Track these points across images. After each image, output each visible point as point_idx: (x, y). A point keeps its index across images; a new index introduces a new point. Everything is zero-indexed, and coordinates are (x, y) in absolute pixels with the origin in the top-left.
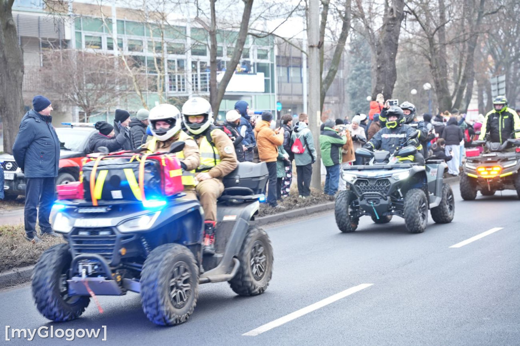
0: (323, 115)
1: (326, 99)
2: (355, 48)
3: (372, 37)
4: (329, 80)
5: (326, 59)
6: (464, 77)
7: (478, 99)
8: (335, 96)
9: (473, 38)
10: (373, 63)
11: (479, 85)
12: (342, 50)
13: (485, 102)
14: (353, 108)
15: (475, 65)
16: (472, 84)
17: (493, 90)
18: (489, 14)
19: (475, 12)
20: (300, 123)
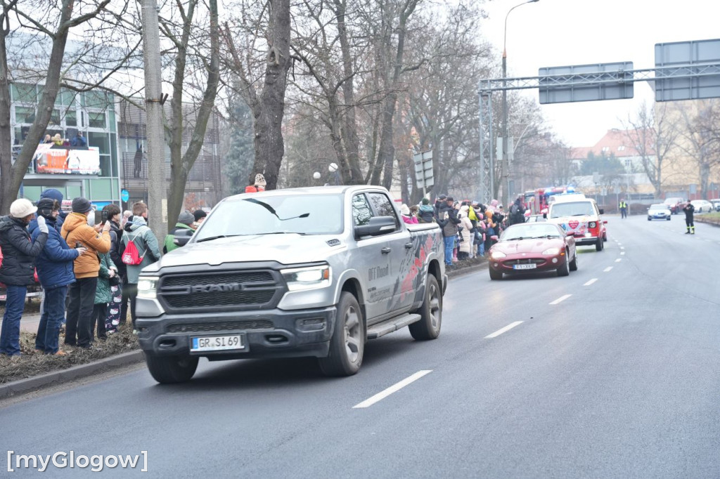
3: (253, 97)
4: (192, 155)
5: (186, 127)
6: (381, 155)
7: (401, 185)
11: (400, 167)
13: (410, 189)
15: (395, 140)
16: (392, 164)
17: (418, 172)
18: (409, 70)
19: (390, 66)
20: (135, 217)
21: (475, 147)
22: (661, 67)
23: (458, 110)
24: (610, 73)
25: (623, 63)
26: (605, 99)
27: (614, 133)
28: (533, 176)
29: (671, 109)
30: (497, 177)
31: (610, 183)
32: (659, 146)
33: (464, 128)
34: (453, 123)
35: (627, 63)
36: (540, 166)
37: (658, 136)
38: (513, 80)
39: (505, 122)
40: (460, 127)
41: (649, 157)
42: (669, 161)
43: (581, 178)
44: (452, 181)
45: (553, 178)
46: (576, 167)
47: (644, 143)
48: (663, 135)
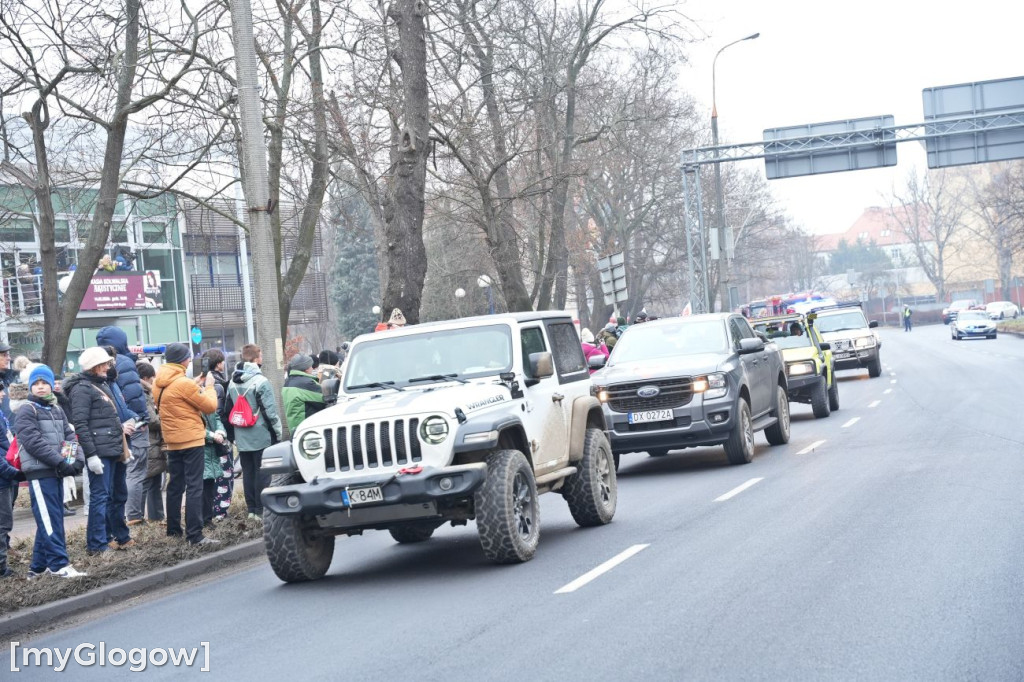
0: (287, 348)
1: (293, 315)
2: (340, 212)
3: (373, 190)
4: (296, 276)
5: (286, 237)
6: (551, 259)
7: (577, 300)
8: (308, 308)
9: (560, 186)
10: (379, 240)
11: (577, 275)
12: (317, 217)
13: (590, 305)
14: (347, 330)
15: (567, 238)
16: (566, 273)
17: (605, 283)
18: (583, 141)
19: (557, 138)
20: (246, 364)
21: (679, 242)
22: (934, 121)
23: (653, 192)
24: (863, 132)
25: (879, 118)
26: (857, 169)
27: (875, 211)
28: (762, 278)
29: (953, 175)
30: (712, 283)
31: (872, 282)
32: (938, 228)
33: (662, 217)
34: (646, 212)
35: (885, 117)
36: (771, 264)
37: (936, 214)
38: (728, 148)
39: (720, 206)
40: (656, 215)
41: (926, 244)
42: (953, 249)
43: (831, 278)
44: (649, 291)
45: (791, 280)
46: (822, 260)
47: (917, 225)
48: (943, 212)
